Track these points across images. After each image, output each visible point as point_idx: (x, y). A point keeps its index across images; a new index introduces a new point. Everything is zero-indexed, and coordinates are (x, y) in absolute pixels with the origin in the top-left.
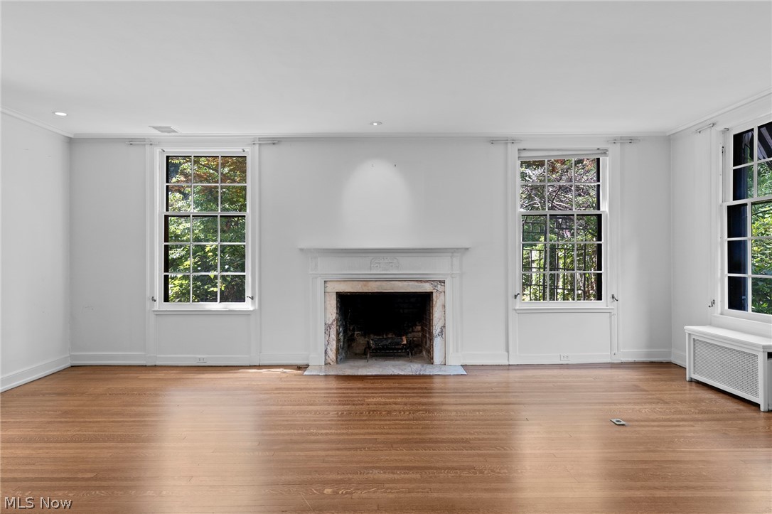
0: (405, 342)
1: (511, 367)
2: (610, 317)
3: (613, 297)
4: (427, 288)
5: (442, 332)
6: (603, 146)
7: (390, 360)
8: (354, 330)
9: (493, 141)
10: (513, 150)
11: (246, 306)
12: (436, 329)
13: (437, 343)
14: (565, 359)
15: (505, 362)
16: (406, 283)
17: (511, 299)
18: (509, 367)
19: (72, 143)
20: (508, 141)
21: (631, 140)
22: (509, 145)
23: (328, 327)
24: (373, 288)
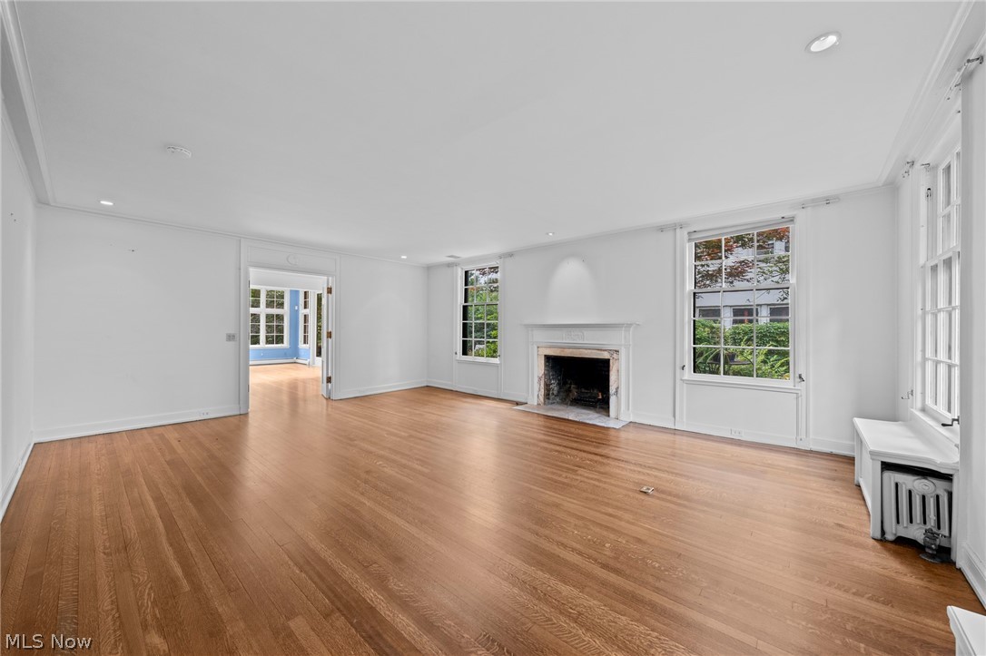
0: (600, 397)
1: (676, 432)
2: (797, 398)
3: (800, 377)
4: (605, 355)
5: (617, 392)
6: (787, 214)
7: (591, 410)
8: (571, 384)
9: (662, 229)
10: (682, 235)
11: (496, 361)
12: (612, 389)
13: (613, 400)
14: (737, 434)
15: (673, 427)
16: (590, 351)
17: (678, 370)
18: (675, 431)
19: (429, 269)
20: (675, 227)
21: (828, 201)
22: (678, 230)
23: (540, 379)
24: (567, 353)
